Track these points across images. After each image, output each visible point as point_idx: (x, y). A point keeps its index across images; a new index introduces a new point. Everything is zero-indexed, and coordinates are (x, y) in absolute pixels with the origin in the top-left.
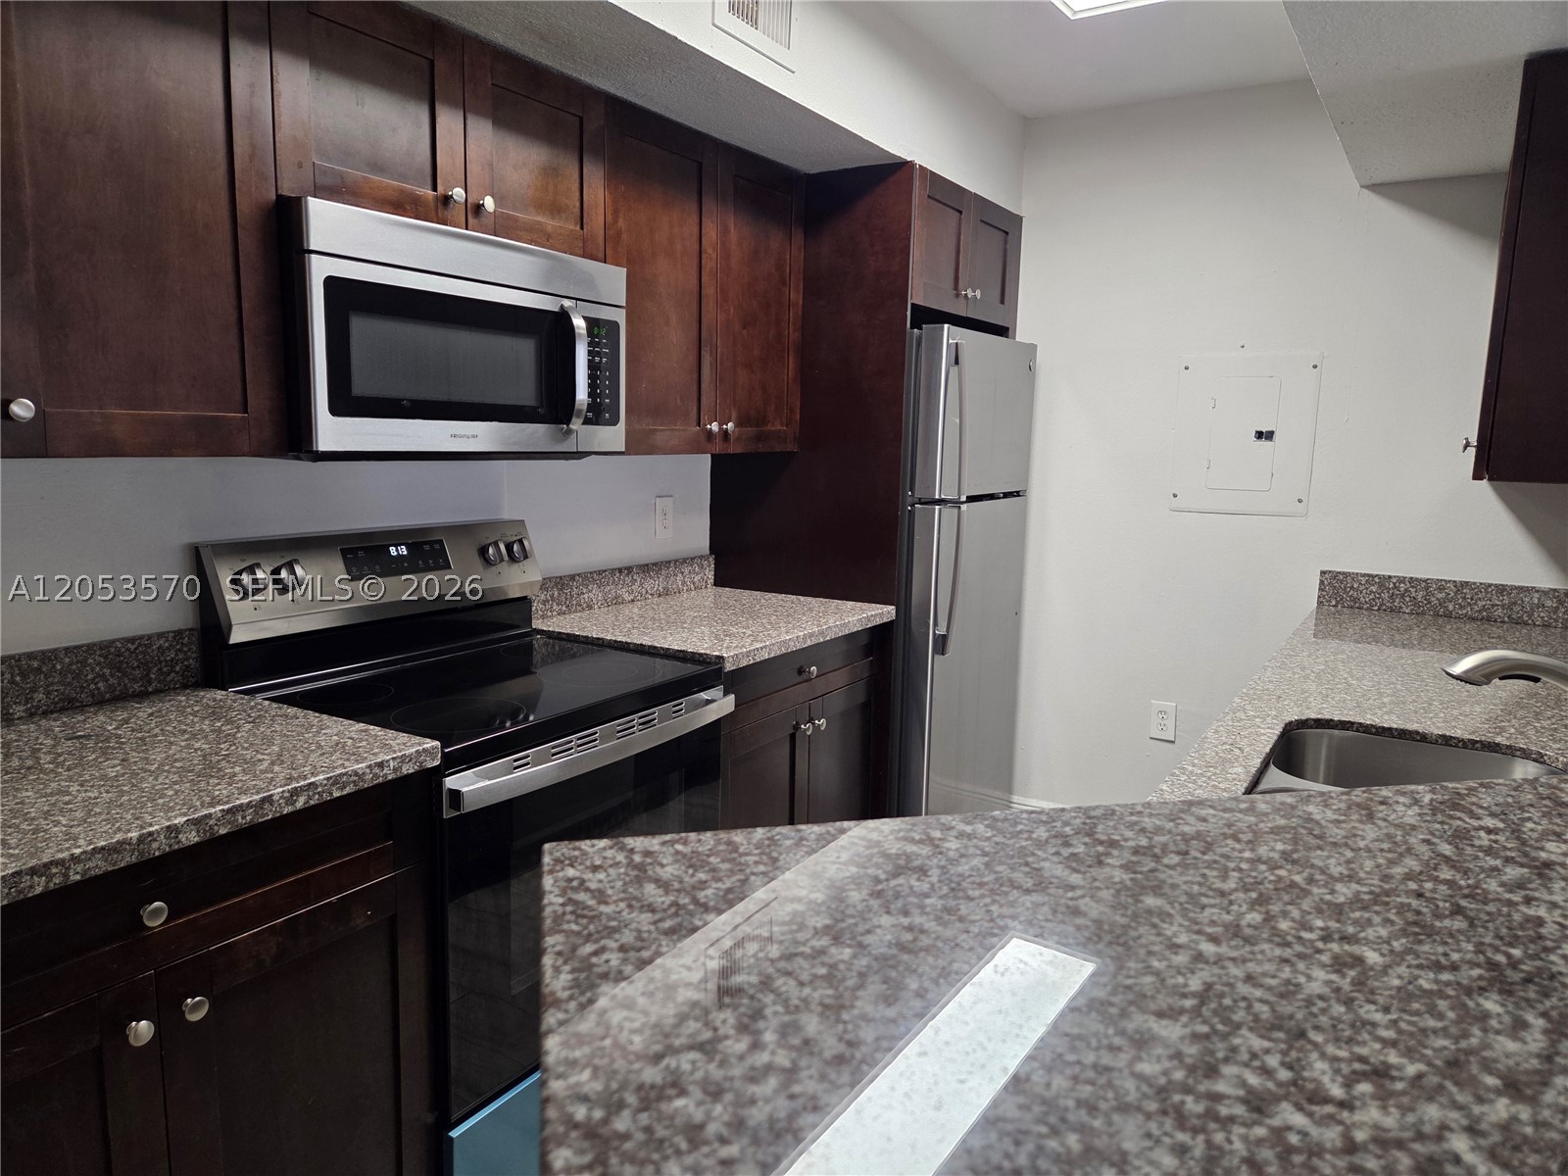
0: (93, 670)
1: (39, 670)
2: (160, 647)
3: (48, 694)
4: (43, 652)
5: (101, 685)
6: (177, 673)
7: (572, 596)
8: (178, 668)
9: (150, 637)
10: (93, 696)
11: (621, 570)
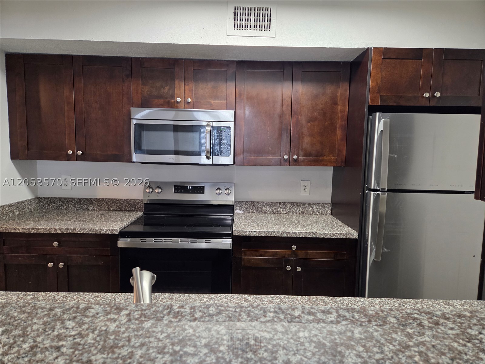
0: (125, 204)
1: (115, 202)
2: (138, 202)
3: (117, 207)
4: (116, 199)
5: (126, 207)
6: (141, 208)
7: (258, 208)
8: (141, 207)
9: (136, 199)
10: (125, 209)
11: (280, 203)
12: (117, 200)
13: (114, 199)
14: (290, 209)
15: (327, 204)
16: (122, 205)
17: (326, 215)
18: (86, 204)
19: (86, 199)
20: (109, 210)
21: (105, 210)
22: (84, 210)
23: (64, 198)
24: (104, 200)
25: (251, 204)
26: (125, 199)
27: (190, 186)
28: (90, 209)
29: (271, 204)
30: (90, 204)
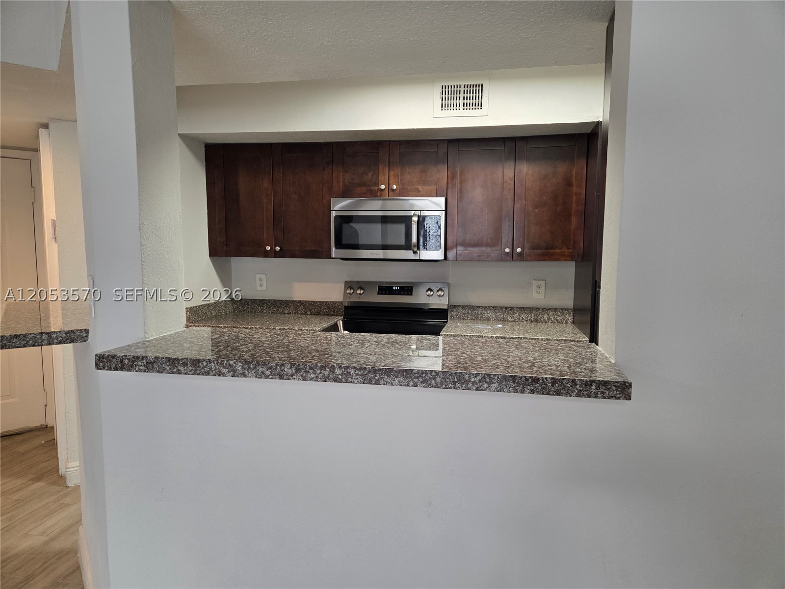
0: (323, 307)
1: (313, 305)
5: (324, 311)
6: (341, 312)
7: (478, 314)
8: (341, 310)
9: (335, 302)
10: (323, 313)
11: (506, 308)
12: (315, 302)
13: (312, 301)
14: (519, 315)
15: (568, 310)
16: (320, 308)
17: (566, 323)
18: (281, 307)
19: (282, 301)
20: (306, 314)
21: (302, 314)
22: (279, 313)
23: (259, 300)
24: (301, 303)
25: (470, 309)
26: (323, 302)
27: (396, 287)
28: (285, 312)
29: (495, 308)
30: (286, 306)
